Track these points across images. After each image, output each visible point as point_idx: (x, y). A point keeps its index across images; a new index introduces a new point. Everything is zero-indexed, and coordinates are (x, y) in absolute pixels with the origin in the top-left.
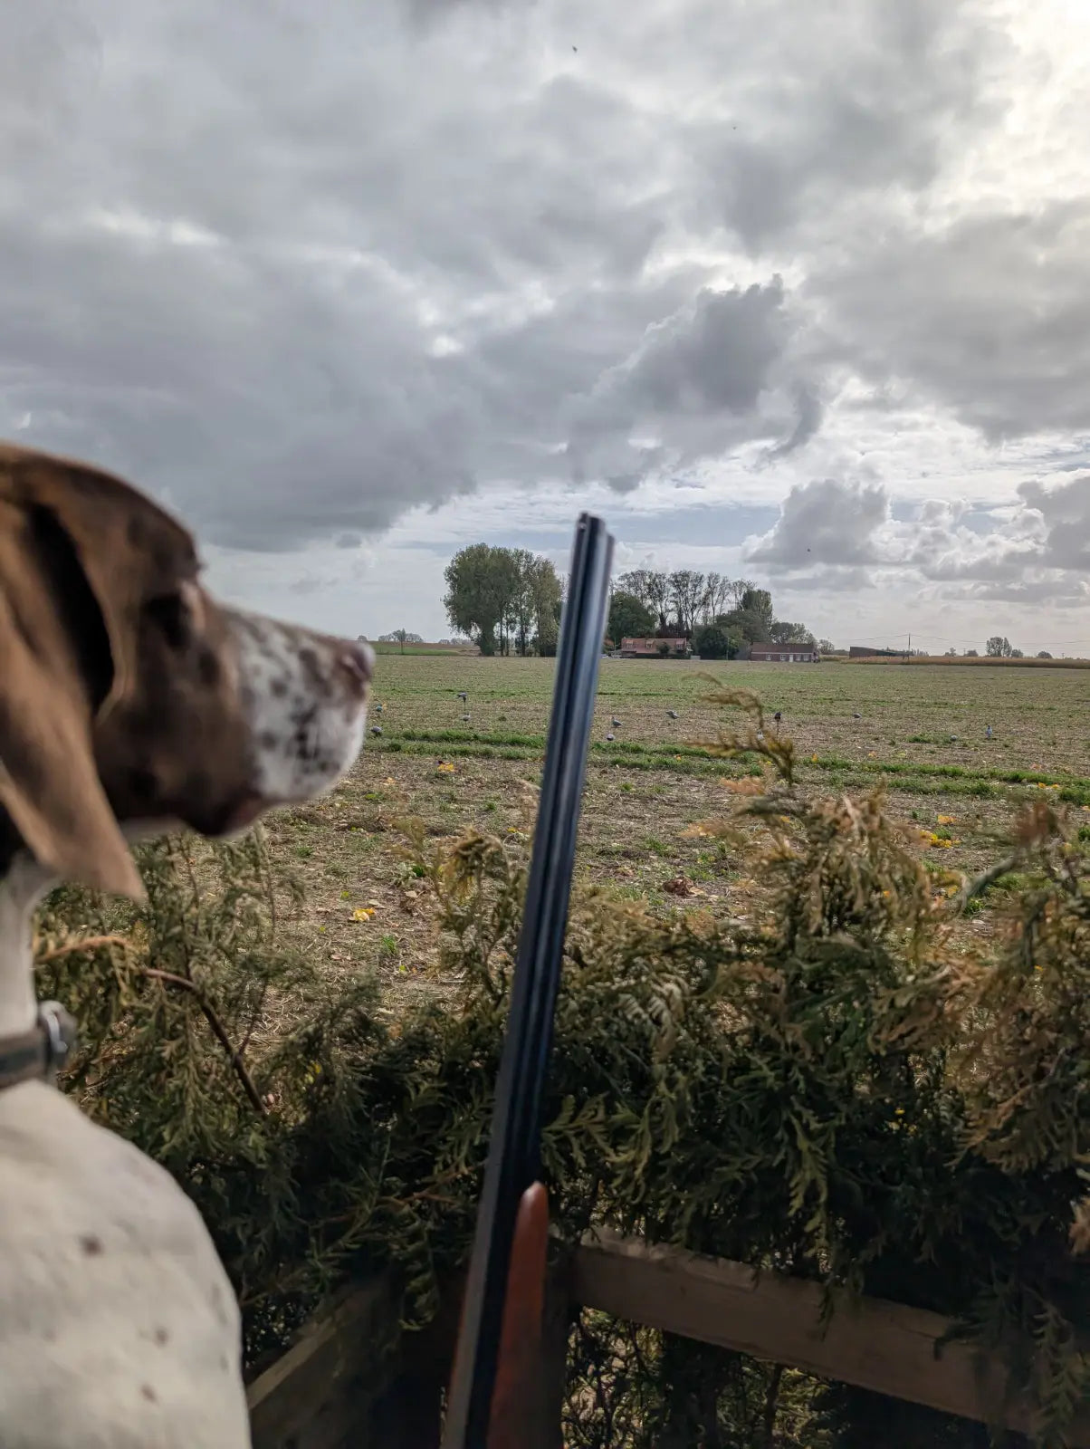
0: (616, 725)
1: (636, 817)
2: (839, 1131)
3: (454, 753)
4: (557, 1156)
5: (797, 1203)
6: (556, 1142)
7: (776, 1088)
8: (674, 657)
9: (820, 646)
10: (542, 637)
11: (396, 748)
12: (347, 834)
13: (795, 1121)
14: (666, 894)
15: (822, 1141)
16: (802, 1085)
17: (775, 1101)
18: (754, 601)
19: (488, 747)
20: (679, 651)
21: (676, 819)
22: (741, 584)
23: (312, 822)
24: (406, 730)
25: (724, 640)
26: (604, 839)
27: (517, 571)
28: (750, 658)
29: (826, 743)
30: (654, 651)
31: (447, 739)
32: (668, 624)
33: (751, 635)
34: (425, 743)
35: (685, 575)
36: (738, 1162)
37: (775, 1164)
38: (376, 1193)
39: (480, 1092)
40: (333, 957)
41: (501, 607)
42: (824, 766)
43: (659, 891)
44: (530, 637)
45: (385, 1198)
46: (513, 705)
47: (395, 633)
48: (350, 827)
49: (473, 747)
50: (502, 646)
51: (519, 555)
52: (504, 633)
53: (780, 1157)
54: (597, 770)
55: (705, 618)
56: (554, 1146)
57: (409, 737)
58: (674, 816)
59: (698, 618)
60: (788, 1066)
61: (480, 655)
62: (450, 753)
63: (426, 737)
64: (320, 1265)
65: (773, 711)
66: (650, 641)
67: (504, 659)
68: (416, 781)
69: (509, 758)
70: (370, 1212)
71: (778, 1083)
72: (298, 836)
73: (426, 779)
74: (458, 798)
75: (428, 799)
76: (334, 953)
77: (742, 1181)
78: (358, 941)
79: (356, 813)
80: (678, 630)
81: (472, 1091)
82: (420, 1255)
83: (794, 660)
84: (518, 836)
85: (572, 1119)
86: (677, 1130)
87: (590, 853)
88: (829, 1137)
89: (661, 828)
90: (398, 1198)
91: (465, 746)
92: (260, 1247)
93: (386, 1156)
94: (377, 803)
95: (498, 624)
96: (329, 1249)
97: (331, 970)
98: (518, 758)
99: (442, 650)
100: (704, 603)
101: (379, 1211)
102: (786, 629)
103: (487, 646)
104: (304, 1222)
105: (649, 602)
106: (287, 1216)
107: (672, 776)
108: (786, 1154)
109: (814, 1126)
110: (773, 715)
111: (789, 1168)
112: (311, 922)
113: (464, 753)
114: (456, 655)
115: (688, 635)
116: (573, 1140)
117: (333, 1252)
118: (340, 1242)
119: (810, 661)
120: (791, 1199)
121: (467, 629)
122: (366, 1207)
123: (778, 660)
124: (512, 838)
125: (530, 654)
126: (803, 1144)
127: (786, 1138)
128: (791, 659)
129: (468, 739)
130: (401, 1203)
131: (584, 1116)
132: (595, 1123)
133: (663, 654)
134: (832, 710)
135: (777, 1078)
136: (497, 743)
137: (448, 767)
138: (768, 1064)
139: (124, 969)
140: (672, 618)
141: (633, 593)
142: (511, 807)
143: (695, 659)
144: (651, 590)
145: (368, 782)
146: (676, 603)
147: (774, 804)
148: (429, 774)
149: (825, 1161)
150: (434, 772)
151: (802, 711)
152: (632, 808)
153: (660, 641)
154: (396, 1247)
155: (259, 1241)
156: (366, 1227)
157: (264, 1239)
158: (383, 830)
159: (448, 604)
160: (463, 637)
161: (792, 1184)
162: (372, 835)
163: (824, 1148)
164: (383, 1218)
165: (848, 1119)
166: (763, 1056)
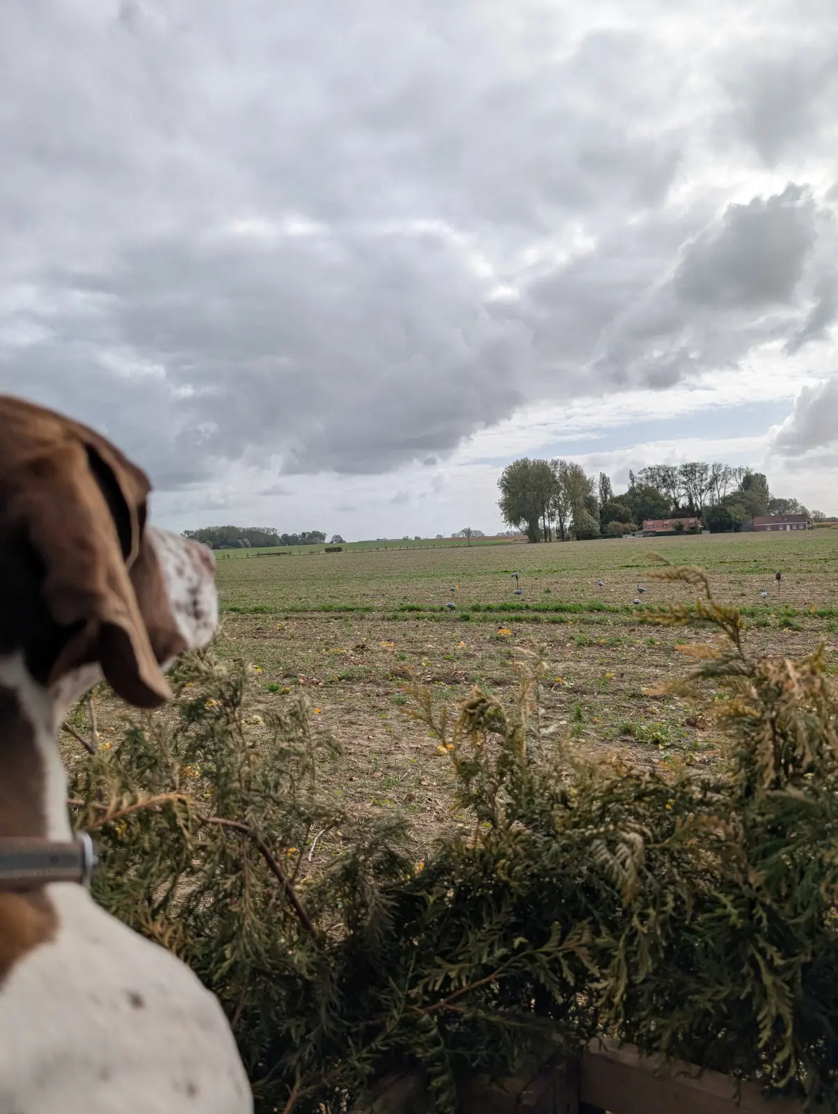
0: (641, 591)
1: (661, 666)
2: (806, 967)
3: (511, 620)
4: (551, 974)
5: (765, 1035)
6: (548, 962)
7: (739, 926)
8: (688, 533)
9: (812, 516)
10: (576, 524)
11: (466, 619)
12: (432, 686)
13: (759, 957)
14: (688, 728)
15: (788, 976)
16: (765, 922)
17: (739, 937)
18: (753, 483)
19: (536, 614)
20: (693, 528)
21: (694, 666)
22: (740, 470)
23: (405, 678)
24: (474, 603)
25: (729, 516)
26: (635, 684)
27: (554, 476)
28: (753, 529)
29: (823, 597)
30: (671, 529)
31: (505, 610)
32: (680, 507)
33: (753, 511)
34: (488, 613)
35: (693, 466)
36: (709, 992)
37: (742, 997)
38: (403, 1002)
39: (490, 915)
40: (423, 783)
41: (543, 504)
42: (822, 615)
43: (683, 725)
44: (567, 524)
45: (411, 1007)
46: (555, 580)
47: (463, 531)
48: (434, 680)
49: (524, 615)
50: (546, 532)
51: (555, 463)
52: (547, 523)
53: (748, 989)
54: (627, 629)
55: (712, 500)
56: (548, 966)
57: (476, 609)
58: (693, 663)
59: (706, 500)
60: (752, 904)
61: (529, 543)
62: (507, 620)
63: (489, 609)
64: (357, 1064)
65: (774, 572)
66: (667, 522)
67: (547, 545)
68: (482, 643)
69: (554, 622)
70: (397, 1017)
71: (741, 921)
72: (395, 689)
73: (489, 642)
74: (515, 655)
75: (491, 657)
76: (423, 780)
77: (712, 1011)
78: (441, 770)
79: (437, 670)
80: (690, 511)
81: (484, 914)
82: (440, 1058)
83: (791, 528)
84: (564, 685)
85: (561, 942)
86: (650, 962)
87: (623, 696)
88: (796, 973)
89: (682, 674)
90: (420, 1008)
91: (519, 614)
92: (310, 1047)
93: (411, 969)
94: (453, 661)
95: (542, 517)
96: (364, 1051)
97: (421, 793)
98: (562, 622)
99: (500, 541)
100: (710, 488)
101: (406, 1017)
102: (782, 503)
103: (534, 535)
104: (348, 1024)
105: (664, 490)
106: (333, 1019)
107: (691, 631)
108: (753, 987)
109: (779, 962)
110: (774, 576)
111: (755, 1002)
112: (406, 756)
113: (519, 620)
114: (509, 543)
115: (699, 514)
116: (562, 961)
117: (367, 1052)
118: (373, 1045)
119: (805, 528)
120: (759, 1031)
121: (517, 523)
122: (395, 1013)
123: (777, 529)
124: (559, 686)
125: (568, 539)
126: (768, 979)
127: (752, 973)
128: (788, 527)
129: (520, 609)
130: (422, 1011)
131: (570, 940)
132: (581, 946)
133: (679, 531)
134: (827, 568)
135: (740, 915)
136: (545, 610)
137: (505, 632)
138: (733, 901)
139: (187, 820)
140: (683, 502)
141: (650, 485)
142: (557, 661)
143: (706, 533)
144: (664, 480)
145: (446, 645)
146: (687, 489)
147: (723, 667)
148: (491, 638)
149: (791, 996)
150: (495, 636)
151: (800, 571)
152: (657, 659)
153: (675, 521)
154: (420, 1050)
155: (309, 1041)
156: (395, 1031)
157: (312, 1039)
158: (458, 683)
159: (501, 505)
160: (514, 529)
161: (760, 1017)
162: (449, 687)
163: (790, 983)
164: (409, 1024)
165: (814, 954)
166: (727, 894)
